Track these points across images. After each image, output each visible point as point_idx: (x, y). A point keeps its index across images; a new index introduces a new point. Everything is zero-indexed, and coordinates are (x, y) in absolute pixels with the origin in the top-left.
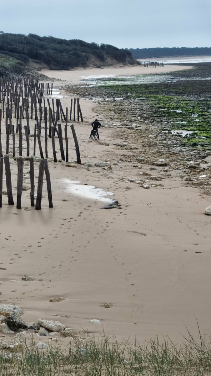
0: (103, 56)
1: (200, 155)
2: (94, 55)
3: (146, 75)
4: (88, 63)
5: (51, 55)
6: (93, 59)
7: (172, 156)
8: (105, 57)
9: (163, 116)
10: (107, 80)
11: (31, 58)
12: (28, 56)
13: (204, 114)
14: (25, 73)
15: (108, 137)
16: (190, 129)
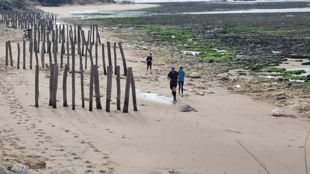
1: (222, 69)
3: (123, 11)
4: (74, 1)
7: (199, 70)
9: (163, 40)
13: (197, 39)
14: (25, 8)
15: (131, 56)
16: (195, 50)
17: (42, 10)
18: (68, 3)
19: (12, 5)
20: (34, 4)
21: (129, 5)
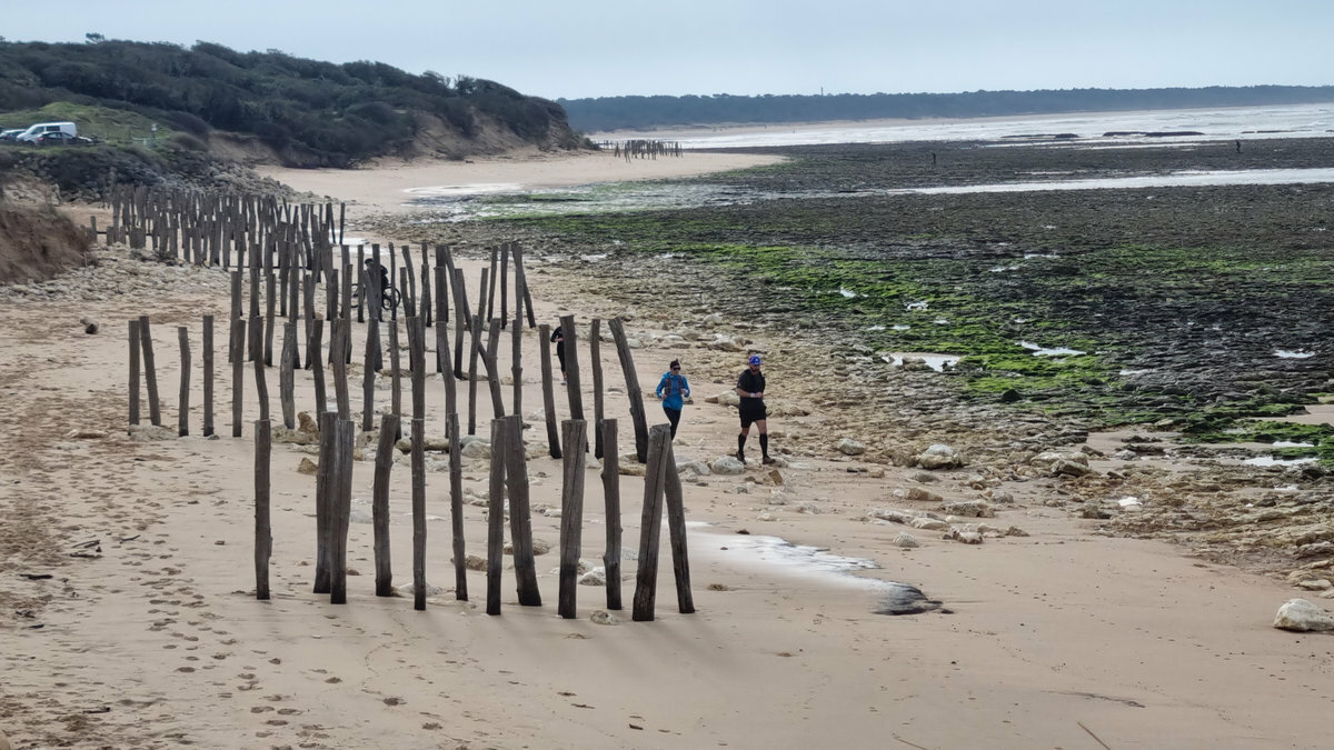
0: (470, 117)
1: (1059, 430)
2: (436, 115)
4: (418, 145)
5: (286, 115)
6: (435, 128)
7: (959, 434)
8: (477, 121)
9: (804, 308)
10: (498, 202)
11: (217, 127)
12: (206, 118)
13: (947, 301)
14: (211, 174)
16: (942, 348)
17: (284, 185)
18: (393, 155)
19: (157, 166)
20: (248, 159)
21: (654, 158)
